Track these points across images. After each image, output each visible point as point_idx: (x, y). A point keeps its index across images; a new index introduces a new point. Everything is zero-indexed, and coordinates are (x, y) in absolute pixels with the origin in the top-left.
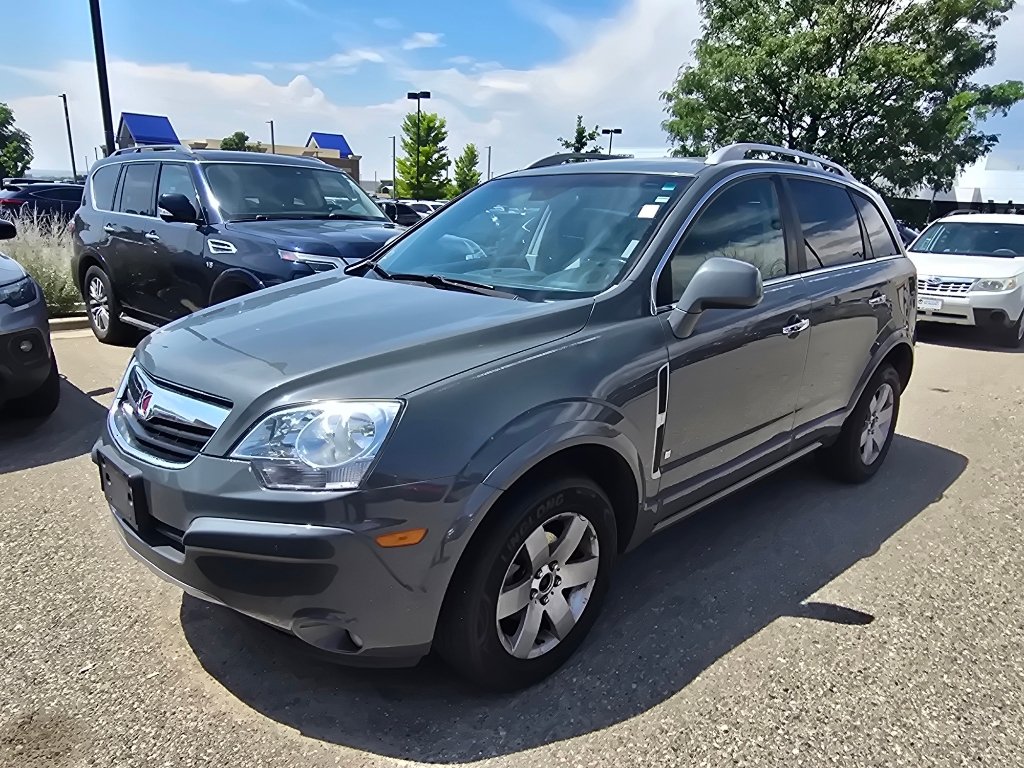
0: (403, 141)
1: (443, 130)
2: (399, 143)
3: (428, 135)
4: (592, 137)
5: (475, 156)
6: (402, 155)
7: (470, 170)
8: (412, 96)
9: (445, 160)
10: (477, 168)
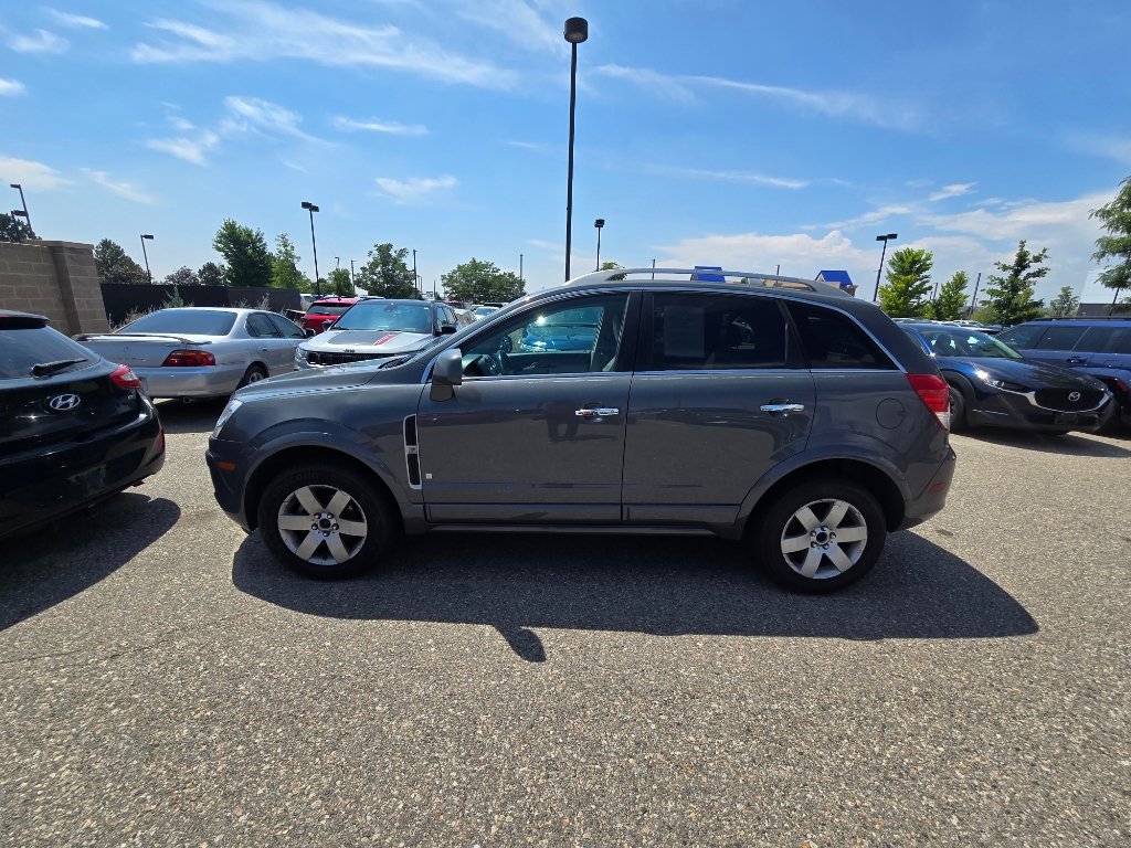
0: (889, 272)
1: (928, 262)
2: (884, 274)
3: (911, 267)
4: (1037, 259)
5: (964, 282)
6: (884, 282)
7: (957, 293)
8: (880, 238)
9: (927, 285)
10: (964, 292)
